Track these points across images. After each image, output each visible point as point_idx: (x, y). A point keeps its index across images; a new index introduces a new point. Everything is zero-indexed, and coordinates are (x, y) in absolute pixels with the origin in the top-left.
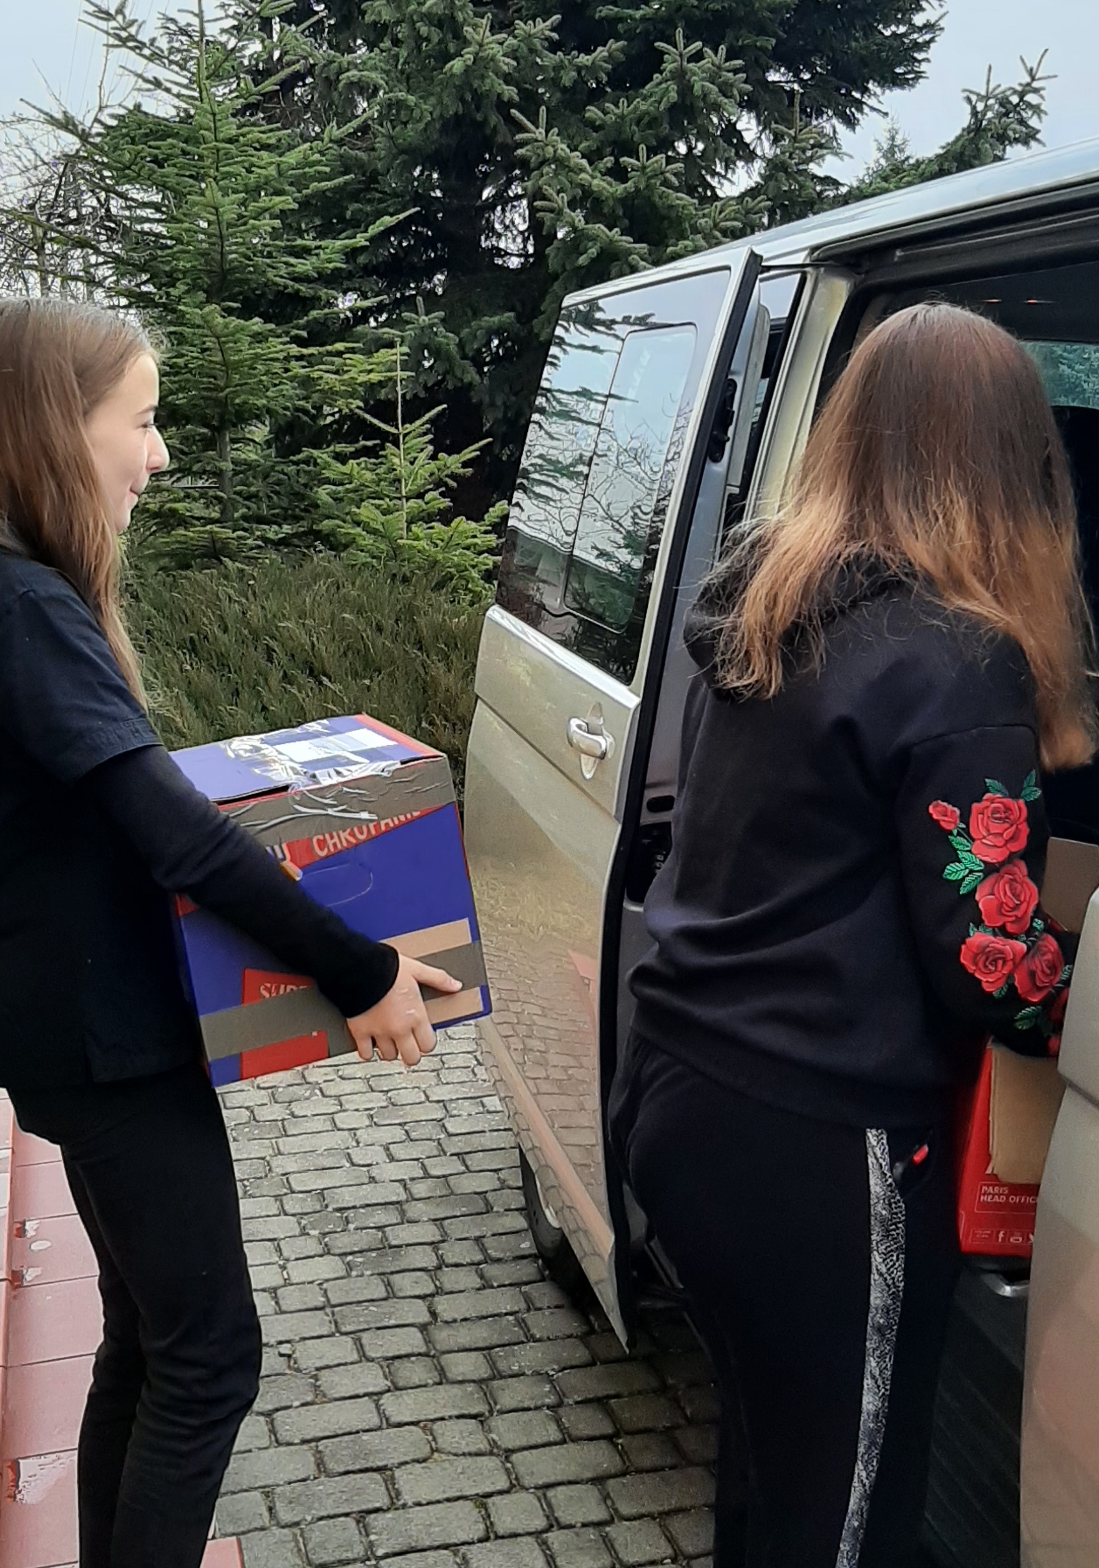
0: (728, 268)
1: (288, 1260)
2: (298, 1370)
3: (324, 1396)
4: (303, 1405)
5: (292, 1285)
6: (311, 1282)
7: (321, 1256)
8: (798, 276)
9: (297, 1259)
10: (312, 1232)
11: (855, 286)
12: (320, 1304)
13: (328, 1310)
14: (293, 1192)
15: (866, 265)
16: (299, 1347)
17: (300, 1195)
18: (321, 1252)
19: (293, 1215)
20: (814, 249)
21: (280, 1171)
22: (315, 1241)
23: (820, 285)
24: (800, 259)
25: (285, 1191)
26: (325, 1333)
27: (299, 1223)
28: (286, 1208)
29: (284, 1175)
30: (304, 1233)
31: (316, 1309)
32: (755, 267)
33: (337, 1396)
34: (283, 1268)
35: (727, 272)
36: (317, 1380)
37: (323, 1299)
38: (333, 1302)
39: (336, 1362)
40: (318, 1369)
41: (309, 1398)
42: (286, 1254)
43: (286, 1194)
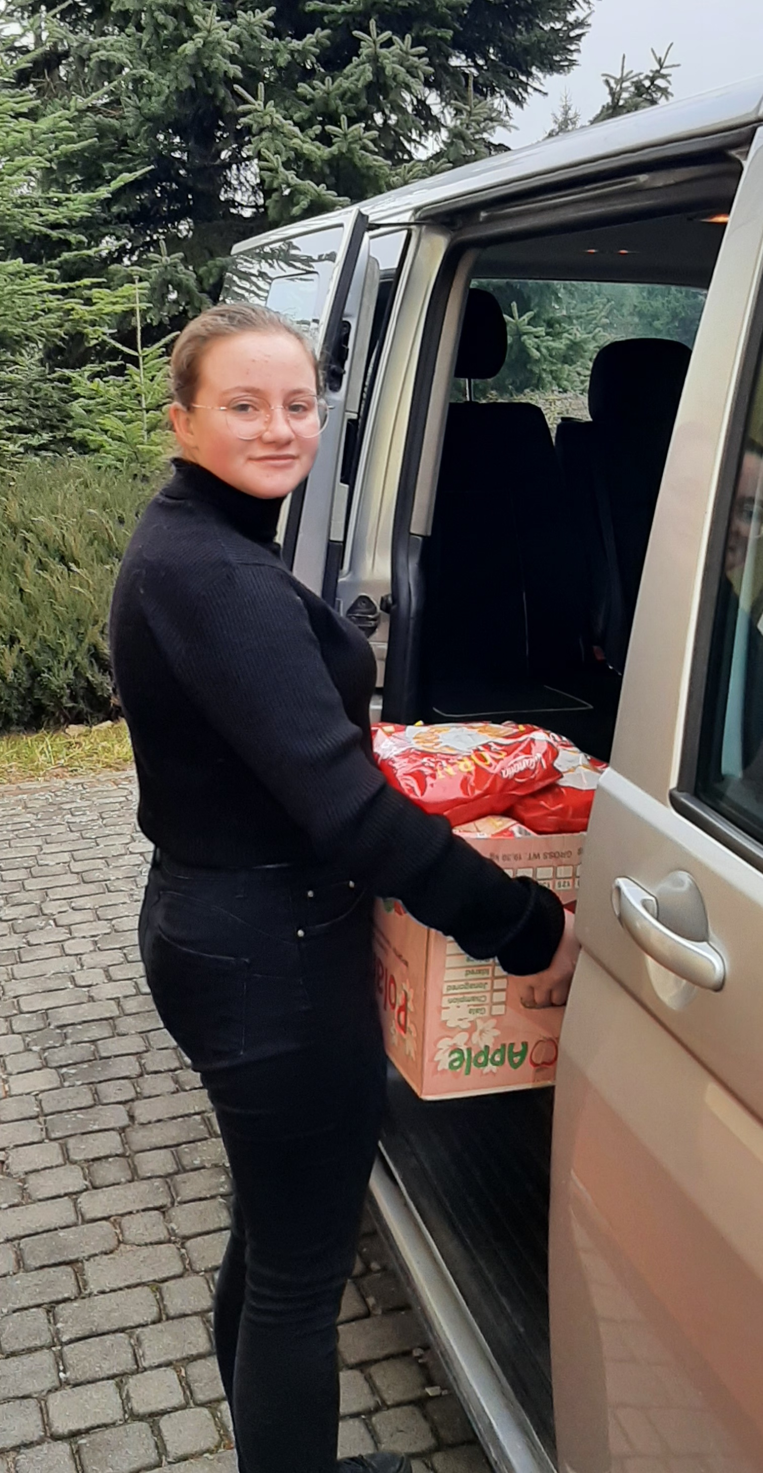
0: (341, 225)
1: (10, 1074)
2: (9, 1175)
3: (30, 1197)
4: (11, 1206)
5: (11, 1096)
6: (28, 1094)
7: (39, 1069)
8: (405, 233)
9: (19, 1073)
10: (35, 1048)
11: (452, 240)
12: (35, 1114)
13: (41, 1119)
14: (22, 1013)
15: (460, 223)
16: (12, 1153)
17: (27, 1015)
18: (39, 1065)
19: (19, 1033)
20: (417, 209)
21: (12, 994)
22: (36, 1055)
23: (423, 241)
24: (406, 218)
25: (15, 1012)
26: (36, 1140)
27: (24, 1040)
28: (14, 1027)
29: (15, 997)
30: (28, 1049)
31: (31, 1118)
32: (363, 225)
33: (40, 1197)
34: (5, 1081)
35: (341, 229)
36: (25, 1183)
37: (38, 1109)
38: (47, 1110)
39: (43, 1166)
40: (26, 1173)
41: (16, 1201)
42: (9, 1068)
43: (16, 1015)
